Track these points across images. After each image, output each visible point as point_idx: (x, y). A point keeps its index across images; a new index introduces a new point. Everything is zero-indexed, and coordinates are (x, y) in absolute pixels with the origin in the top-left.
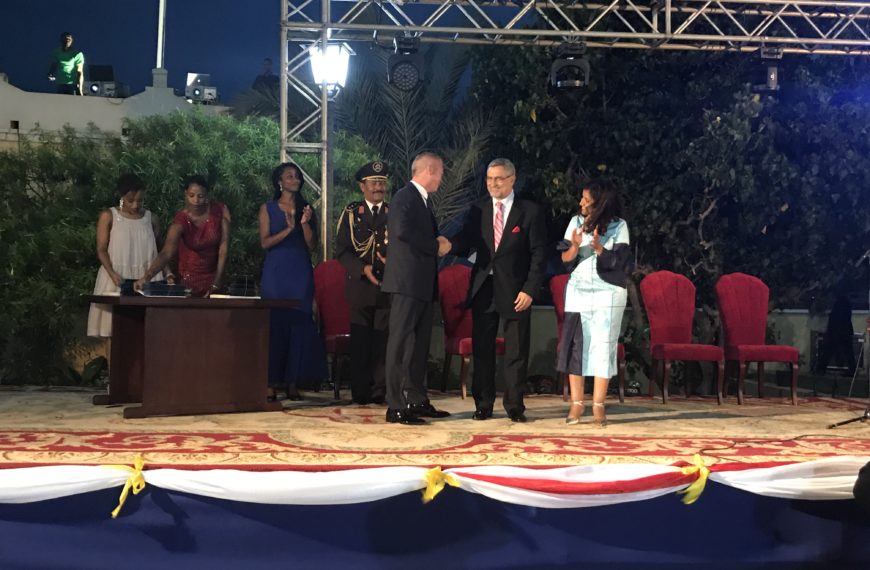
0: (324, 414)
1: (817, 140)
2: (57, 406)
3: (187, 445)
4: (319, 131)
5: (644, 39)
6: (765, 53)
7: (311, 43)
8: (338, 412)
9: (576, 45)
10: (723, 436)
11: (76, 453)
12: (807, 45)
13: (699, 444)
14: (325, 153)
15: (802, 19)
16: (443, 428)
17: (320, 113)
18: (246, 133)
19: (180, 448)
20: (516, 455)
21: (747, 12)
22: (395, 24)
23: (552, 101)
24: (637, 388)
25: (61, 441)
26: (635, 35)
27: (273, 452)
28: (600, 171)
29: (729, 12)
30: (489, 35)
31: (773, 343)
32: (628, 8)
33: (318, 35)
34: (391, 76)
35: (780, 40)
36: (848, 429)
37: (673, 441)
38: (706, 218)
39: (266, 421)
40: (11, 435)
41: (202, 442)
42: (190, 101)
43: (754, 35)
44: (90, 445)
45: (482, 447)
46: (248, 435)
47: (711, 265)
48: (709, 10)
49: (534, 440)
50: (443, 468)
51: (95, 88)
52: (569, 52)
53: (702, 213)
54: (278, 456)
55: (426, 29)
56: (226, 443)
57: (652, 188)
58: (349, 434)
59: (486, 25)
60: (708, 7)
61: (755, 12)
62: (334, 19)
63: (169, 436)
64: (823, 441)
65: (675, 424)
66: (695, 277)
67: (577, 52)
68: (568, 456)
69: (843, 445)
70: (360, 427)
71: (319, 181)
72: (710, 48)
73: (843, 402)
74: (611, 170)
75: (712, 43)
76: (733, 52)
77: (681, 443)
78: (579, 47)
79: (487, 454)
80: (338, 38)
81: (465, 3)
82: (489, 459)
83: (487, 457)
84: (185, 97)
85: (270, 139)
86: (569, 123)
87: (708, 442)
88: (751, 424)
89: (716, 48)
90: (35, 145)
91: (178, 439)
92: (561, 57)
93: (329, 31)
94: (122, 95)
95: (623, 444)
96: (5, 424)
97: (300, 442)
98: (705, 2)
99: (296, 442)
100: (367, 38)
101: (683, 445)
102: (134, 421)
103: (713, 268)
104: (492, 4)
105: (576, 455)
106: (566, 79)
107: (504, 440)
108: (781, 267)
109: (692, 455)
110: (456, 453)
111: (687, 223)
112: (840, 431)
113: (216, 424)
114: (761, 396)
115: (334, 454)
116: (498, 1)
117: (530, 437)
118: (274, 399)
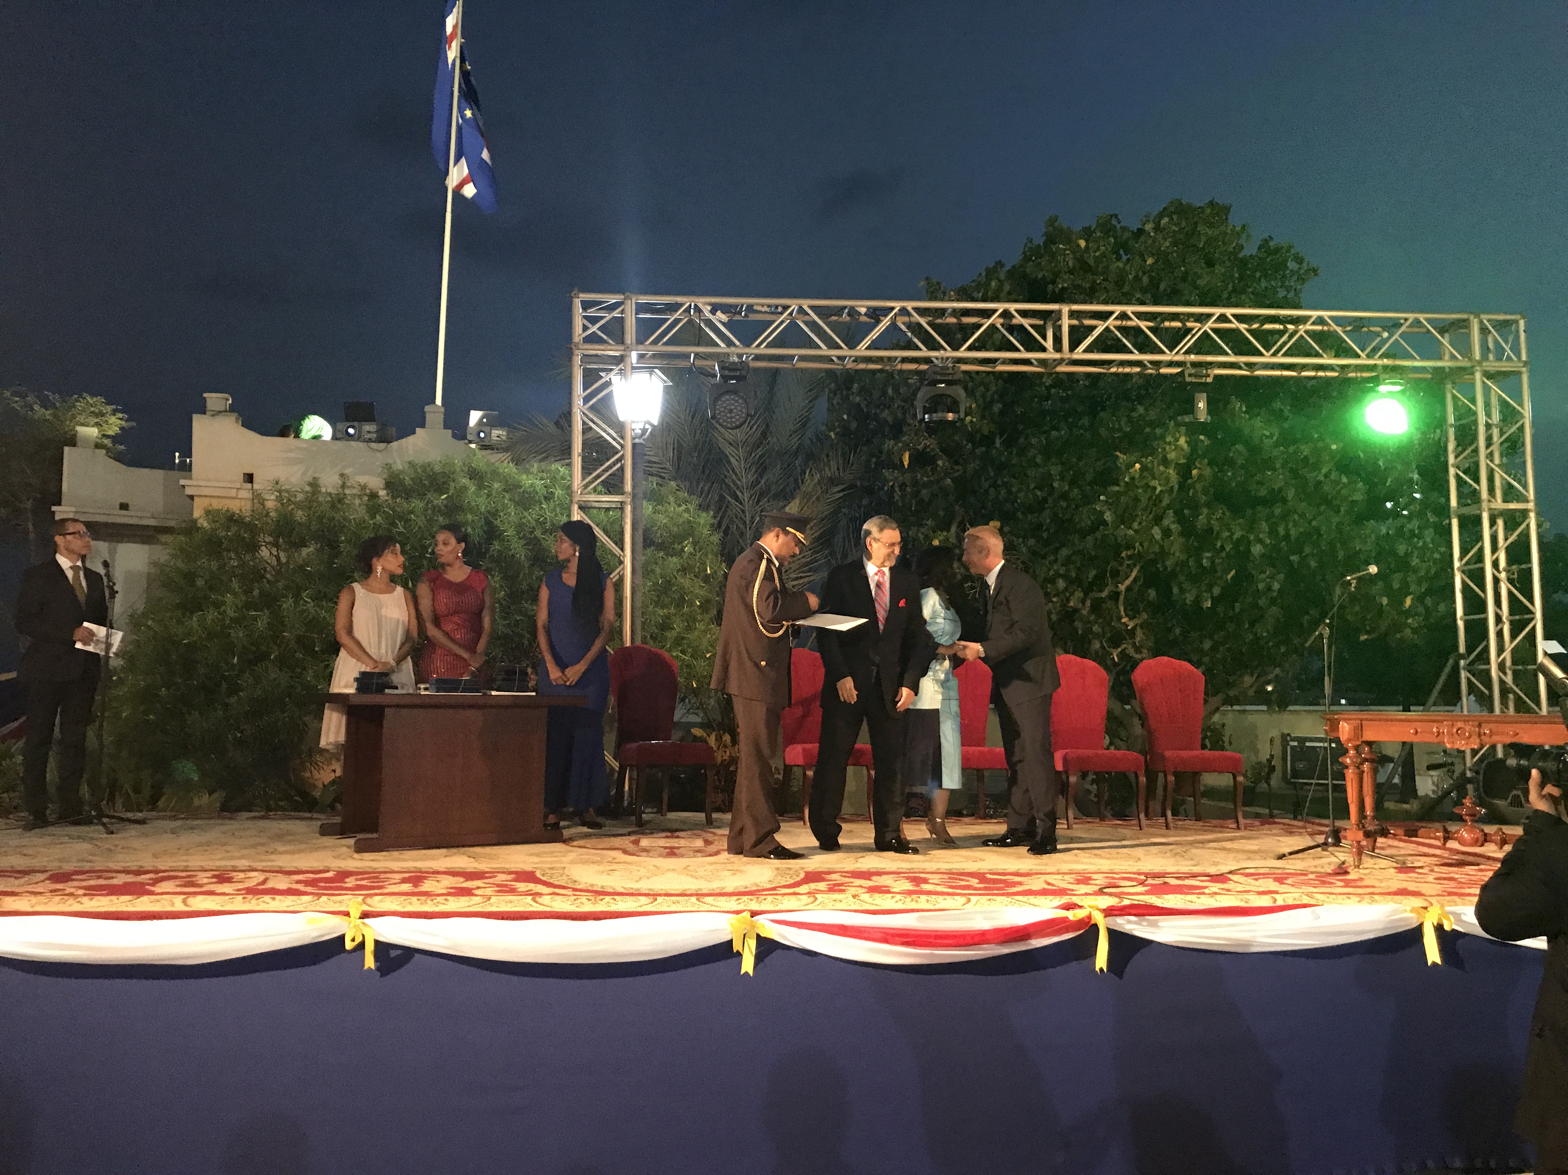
0: (617, 845)
1: (1263, 492)
2: (271, 838)
3: (427, 886)
4: (622, 480)
5: (1038, 360)
6: (1190, 375)
7: (611, 370)
8: (636, 843)
9: (947, 368)
10: (1135, 870)
11: (278, 897)
12: (1247, 364)
13: (1100, 880)
14: (628, 509)
15: (1237, 331)
17: (622, 459)
18: (532, 485)
19: (416, 890)
20: (854, 896)
21: (1167, 324)
22: (717, 345)
23: (929, 443)
25: (264, 882)
26: (1024, 355)
27: (536, 895)
29: (1143, 325)
30: (838, 357)
31: (1223, 748)
32: (1015, 321)
33: (620, 360)
34: (714, 410)
35: (1209, 358)
36: (1301, 859)
37: (1067, 877)
38: (1129, 589)
39: (538, 855)
40: (202, 875)
41: (447, 882)
42: (473, 446)
43: (1177, 353)
44: (301, 887)
45: (813, 886)
46: (510, 873)
47: (1138, 650)
48: (1118, 323)
49: (885, 877)
50: (754, 914)
51: (351, 431)
52: (939, 377)
53: (1122, 584)
54: (539, 900)
55: (757, 351)
56: (479, 883)
57: (1057, 550)
58: (643, 872)
59: (832, 345)
60: (1116, 318)
61: (1178, 324)
62: (640, 341)
63: (407, 875)
64: (1265, 875)
65: (1076, 855)
66: (1115, 665)
67: (950, 378)
68: (923, 897)
69: (1289, 881)
70: (660, 862)
71: (621, 545)
72: (1120, 370)
75: (1122, 363)
76: (1153, 375)
77: (1078, 880)
78: (951, 371)
79: (817, 896)
80: (647, 364)
81: (806, 318)
82: (818, 902)
83: (816, 899)
84: (466, 441)
85: (560, 492)
86: (952, 468)
87: (1113, 878)
88: (1176, 854)
89: (1127, 370)
90: (271, 504)
91: (417, 878)
92: (929, 384)
93: (634, 355)
94: (384, 438)
95: (1001, 881)
96: (195, 861)
97: (575, 881)
98: (1112, 313)
99: (569, 881)
100: (684, 363)
101: (1078, 882)
102: (366, 855)
103: (1141, 652)
104: (841, 319)
105: (934, 896)
106: (936, 412)
107: (845, 877)
108: (1228, 650)
109: (1086, 894)
110: (776, 894)
111: (1104, 595)
112: (1290, 861)
113: (472, 860)
114: (1198, 819)
115: (615, 897)
116: (849, 314)
117: (879, 874)
118: (556, 826)
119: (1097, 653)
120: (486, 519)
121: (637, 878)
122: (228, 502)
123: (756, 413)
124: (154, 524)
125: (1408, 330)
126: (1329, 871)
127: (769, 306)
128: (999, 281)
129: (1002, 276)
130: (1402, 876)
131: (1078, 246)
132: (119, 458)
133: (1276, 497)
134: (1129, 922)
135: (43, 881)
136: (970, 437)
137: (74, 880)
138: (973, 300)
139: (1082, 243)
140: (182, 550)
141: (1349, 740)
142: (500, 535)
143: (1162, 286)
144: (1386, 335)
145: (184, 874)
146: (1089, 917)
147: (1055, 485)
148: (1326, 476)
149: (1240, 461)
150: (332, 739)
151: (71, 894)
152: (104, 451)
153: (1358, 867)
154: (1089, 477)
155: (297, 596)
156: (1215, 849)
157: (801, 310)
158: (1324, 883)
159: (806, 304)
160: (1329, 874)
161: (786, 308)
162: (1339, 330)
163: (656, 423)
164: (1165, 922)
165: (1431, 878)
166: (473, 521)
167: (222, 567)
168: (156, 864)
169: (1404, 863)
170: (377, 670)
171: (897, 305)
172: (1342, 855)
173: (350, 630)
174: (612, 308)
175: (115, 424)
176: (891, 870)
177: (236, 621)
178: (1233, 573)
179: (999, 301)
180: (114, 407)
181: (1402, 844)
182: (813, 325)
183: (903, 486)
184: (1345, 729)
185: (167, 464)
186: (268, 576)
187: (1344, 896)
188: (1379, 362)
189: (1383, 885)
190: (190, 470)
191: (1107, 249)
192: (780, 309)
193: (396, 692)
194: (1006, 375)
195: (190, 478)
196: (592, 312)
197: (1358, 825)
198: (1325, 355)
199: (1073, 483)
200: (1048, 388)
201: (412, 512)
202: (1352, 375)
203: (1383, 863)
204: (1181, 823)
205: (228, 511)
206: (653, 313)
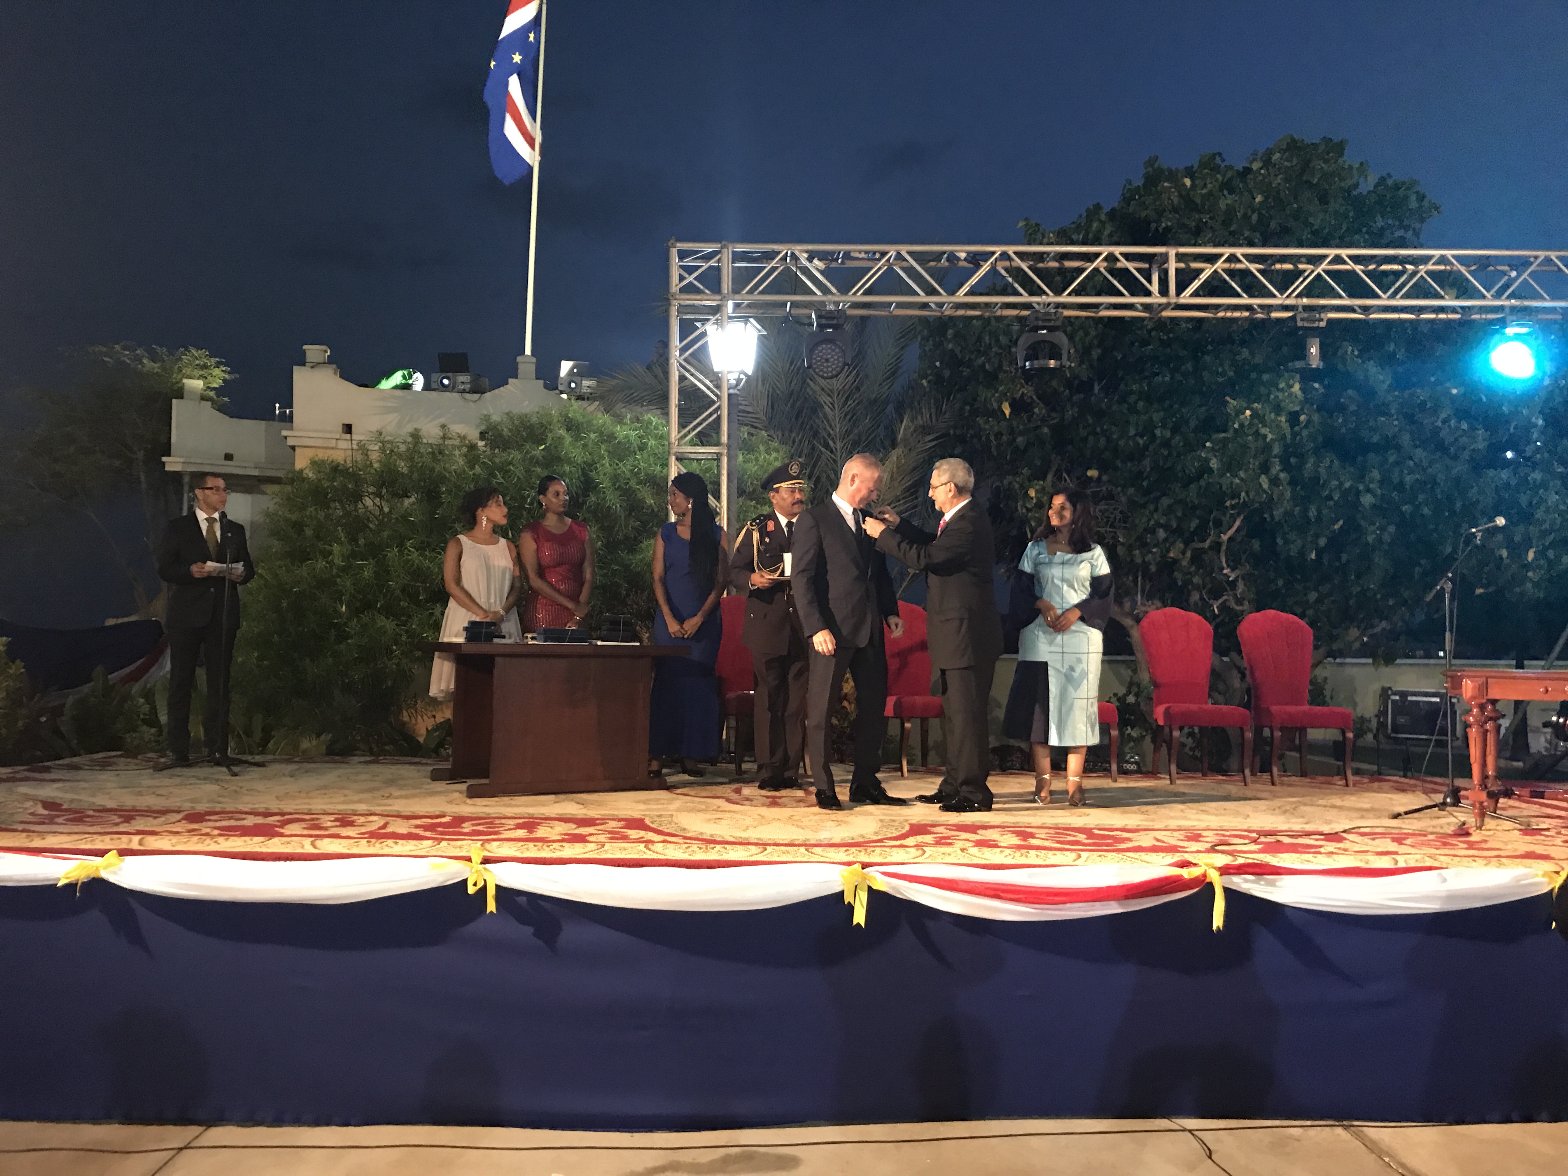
0: (720, 794)
1: (1376, 439)
3: (541, 832)
4: (718, 431)
5: (1142, 305)
6: (1302, 320)
7: (708, 320)
8: (738, 791)
9: (1049, 314)
10: (1245, 828)
11: (400, 842)
12: (1361, 307)
13: (1211, 838)
14: (725, 460)
15: (1352, 272)
16: (871, 814)
17: (719, 408)
18: (627, 436)
19: (531, 836)
20: (963, 850)
21: (1278, 266)
22: (815, 294)
23: (1028, 391)
24: (1136, 763)
25: (385, 826)
26: (1129, 299)
27: (648, 842)
28: (1091, 478)
29: (1253, 267)
30: (936, 304)
31: (1324, 703)
32: (1119, 265)
33: (717, 310)
34: (810, 360)
35: (1323, 302)
36: (1419, 819)
37: (1176, 834)
38: (1230, 539)
39: (645, 802)
40: (325, 818)
41: (560, 829)
42: (564, 396)
43: (1288, 297)
44: (420, 832)
45: (920, 838)
46: (620, 820)
47: (1239, 602)
48: (1227, 265)
49: (990, 831)
50: (865, 866)
51: (446, 382)
52: (1040, 323)
53: (1225, 534)
54: (653, 848)
55: (854, 299)
56: (591, 830)
57: (1157, 499)
58: (749, 821)
59: (932, 292)
60: (1225, 261)
61: (1288, 266)
62: (736, 291)
63: (521, 821)
64: (1383, 835)
65: (1182, 811)
66: (1215, 617)
67: (1052, 324)
68: (1033, 853)
69: (1408, 841)
70: (764, 811)
72: (1229, 314)
73: (1418, 782)
74: (1105, 478)
75: (1231, 307)
76: (1263, 320)
77: (1186, 837)
78: (1053, 317)
79: (925, 848)
80: (743, 314)
81: (904, 264)
82: (926, 855)
83: (924, 852)
84: (557, 391)
85: (653, 442)
86: (1049, 416)
87: (1224, 836)
88: (1285, 812)
89: (1237, 314)
90: (374, 456)
91: (530, 824)
92: (1030, 331)
93: (730, 304)
94: (479, 390)
95: (1110, 837)
96: (318, 804)
97: (684, 829)
98: (1221, 255)
99: (679, 829)
100: (779, 312)
101: (1189, 839)
102: (478, 801)
103: (1242, 604)
104: (939, 265)
105: (1043, 852)
106: (1037, 359)
107: (950, 830)
108: (1333, 602)
109: (1198, 852)
110: (884, 846)
111: (1207, 544)
112: (1407, 821)
113: (581, 806)
114: (1303, 774)
115: (726, 846)
116: (948, 260)
117: (985, 827)
118: (658, 774)
119: (1196, 604)
120: (583, 469)
121: (744, 827)
122: (329, 452)
123: (852, 363)
124: (257, 474)
125: (1539, 269)
126: (1450, 832)
127: (866, 252)
128: (1101, 221)
129: (1103, 217)
130: (1528, 838)
131: (1184, 185)
132: (222, 409)
133: (1389, 444)
134: (1247, 881)
135: (179, 821)
136: (1069, 384)
137: (209, 820)
138: (1073, 243)
139: (1188, 182)
140: (288, 499)
141: (1473, 698)
142: (595, 487)
143: (1273, 224)
144: (1514, 274)
145: (307, 817)
146: (1205, 875)
147: (1158, 432)
148: (1444, 422)
149: (1353, 407)
150: (443, 686)
151: (207, 834)
152: (209, 403)
153: (1480, 828)
154: (1193, 424)
155: (401, 545)
156: (1325, 806)
157: (899, 257)
158: (1445, 844)
159: (904, 249)
160: (1450, 836)
161: (884, 254)
162: (1463, 269)
163: (750, 373)
164: (1285, 880)
165: (1558, 841)
166: (571, 472)
167: (327, 516)
168: (280, 807)
169: (1529, 825)
170: (488, 620)
171: (998, 250)
172: (1462, 815)
173: (458, 580)
174: (708, 257)
175: (218, 376)
176: (995, 824)
177: (344, 570)
178: (1341, 522)
179: (1100, 244)
180: (217, 359)
181: (1524, 805)
182: (910, 271)
183: (998, 435)
184: (1468, 687)
185: (267, 415)
186: (371, 525)
187: (1470, 859)
188: (1506, 303)
189: (1509, 847)
190: (292, 422)
191: (1214, 186)
192: (877, 256)
193: (503, 641)
194: (1106, 320)
195: (291, 429)
196: (688, 262)
197: (1481, 785)
198: (1446, 297)
199: (1175, 430)
200: (1149, 332)
201: (510, 463)
202: (1476, 317)
203: (1508, 825)
204: (1286, 779)
205: (332, 462)
206: (748, 262)
